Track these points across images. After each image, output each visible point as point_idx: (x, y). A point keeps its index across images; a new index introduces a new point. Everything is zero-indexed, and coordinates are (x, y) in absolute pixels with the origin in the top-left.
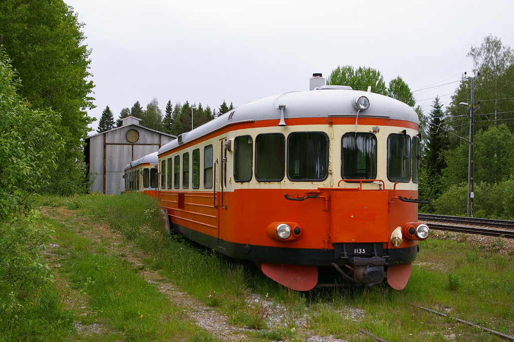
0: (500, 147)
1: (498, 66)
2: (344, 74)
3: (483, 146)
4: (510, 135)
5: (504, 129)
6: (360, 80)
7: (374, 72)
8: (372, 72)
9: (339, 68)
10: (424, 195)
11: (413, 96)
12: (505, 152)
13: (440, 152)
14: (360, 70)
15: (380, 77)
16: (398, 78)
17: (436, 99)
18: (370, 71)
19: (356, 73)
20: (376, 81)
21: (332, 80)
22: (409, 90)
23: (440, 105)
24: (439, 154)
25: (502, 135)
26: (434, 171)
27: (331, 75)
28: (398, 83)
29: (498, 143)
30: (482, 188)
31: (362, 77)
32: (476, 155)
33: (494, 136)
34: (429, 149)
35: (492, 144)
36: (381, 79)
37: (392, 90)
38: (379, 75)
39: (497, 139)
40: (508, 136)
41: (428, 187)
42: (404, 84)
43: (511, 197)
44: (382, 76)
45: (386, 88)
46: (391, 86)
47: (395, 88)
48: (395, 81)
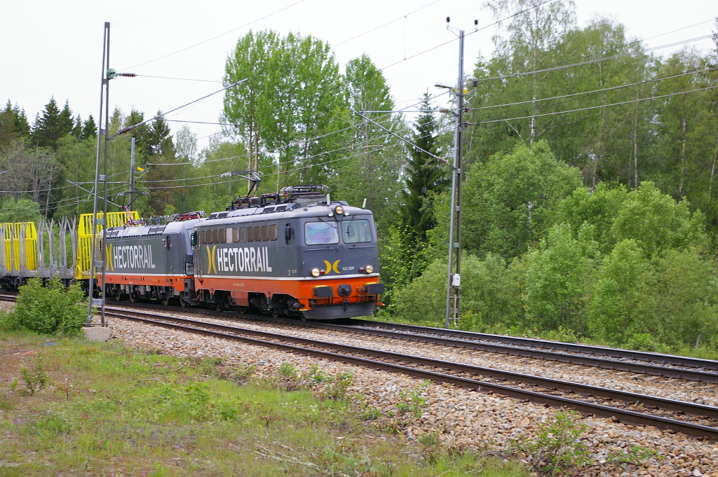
0: (534, 185)
1: (538, 30)
2: (260, 44)
3: (499, 184)
4: (554, 163)
5: (542, 151)
6: (288, 56)
7: (319, 44)
8: (315, 43)
9: (251, 34)
10: (393, 280)
11: (391, 93)
12: (541, 196)
13: (426, 196)
14: (291, 38)
15: (329, 55)
16: (364, 57)
17: (426, 95)
18: (310, 41)
19: (283, 43)
20: (322, 62)
21: (237, 55)
22: (384, 81)
23: (432, 106)
24: (424, 200)
25: (538, 163)
26: (414, 234)
27: (235, 46)
28: (363, 65)
29: (529, 178)
30: (488, 267)
31: (293, 51)
32: (486, 201)
33: (522, 163)
34: (409, 192)
35: (517, 181)
36: (332, 58)
37: (349, 79)
38: (327, 49)
39: (527, 170)
40: (550, 166)
41: (402, 265)
42: (373, 68)
43: (539, 285)
44: (334, 53)
45: (340, 77)
46: (348, 70)
47: (357, 75)
48: (356, 62)
